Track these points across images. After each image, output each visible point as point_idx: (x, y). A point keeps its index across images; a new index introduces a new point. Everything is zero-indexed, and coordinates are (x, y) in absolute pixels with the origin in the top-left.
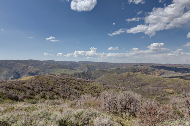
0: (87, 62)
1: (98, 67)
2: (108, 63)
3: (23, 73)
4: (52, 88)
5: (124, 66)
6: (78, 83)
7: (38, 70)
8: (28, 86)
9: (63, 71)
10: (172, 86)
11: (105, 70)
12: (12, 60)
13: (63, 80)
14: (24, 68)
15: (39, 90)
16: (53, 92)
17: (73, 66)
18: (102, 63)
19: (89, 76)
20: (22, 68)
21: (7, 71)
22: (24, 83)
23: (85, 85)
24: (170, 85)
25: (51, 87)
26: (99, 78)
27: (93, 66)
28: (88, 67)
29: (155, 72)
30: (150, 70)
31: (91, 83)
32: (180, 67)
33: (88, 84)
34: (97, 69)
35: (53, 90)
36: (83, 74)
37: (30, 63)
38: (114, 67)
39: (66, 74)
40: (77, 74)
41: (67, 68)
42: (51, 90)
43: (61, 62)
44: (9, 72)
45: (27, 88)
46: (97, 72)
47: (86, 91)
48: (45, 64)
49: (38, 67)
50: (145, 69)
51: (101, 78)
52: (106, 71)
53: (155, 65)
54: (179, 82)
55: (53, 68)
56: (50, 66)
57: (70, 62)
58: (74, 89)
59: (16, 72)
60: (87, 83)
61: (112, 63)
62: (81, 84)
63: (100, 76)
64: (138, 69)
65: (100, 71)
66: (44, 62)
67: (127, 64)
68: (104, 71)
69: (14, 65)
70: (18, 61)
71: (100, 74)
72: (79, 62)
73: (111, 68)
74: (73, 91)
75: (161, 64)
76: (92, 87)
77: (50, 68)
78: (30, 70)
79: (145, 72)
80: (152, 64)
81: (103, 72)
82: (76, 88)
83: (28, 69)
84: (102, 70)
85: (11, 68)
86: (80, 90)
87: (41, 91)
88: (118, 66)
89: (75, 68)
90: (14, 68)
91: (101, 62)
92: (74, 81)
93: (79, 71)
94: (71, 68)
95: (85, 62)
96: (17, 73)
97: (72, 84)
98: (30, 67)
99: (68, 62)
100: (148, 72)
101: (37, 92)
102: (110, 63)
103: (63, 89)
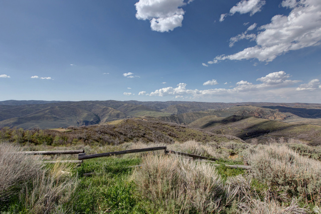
0: (176, 102)
1: (191, 108)
2: (204, 103)
4: (144, 134)
5: (228, 107)
6: (171, 128)
7: (119, 112)
8: (120, 131)
9: (147, 113)
10: (304, 135)
11: (201, 112)
12: (91, 101)
13: (154, 125)
14: (104, 110)
15: (132, 136)
16: (146, 139)
17: (159, 107)
18: (197, 103)
19: (179, 120)
20: (101, 110)
21: (86, 114)
22: (115, 128)
23: (180, 131)
24: (301, 135)
25: (143, 132)
26: (193, 123)
27: (185, 107)
28: (178, 109)
29: (275, 115)
30: (267, 112)
31: (187, 129)
32: (318, 108)
33: (184, 129)
34: (190, 111)
35: (146, 136)
36: (173, 118)
37: (109, 104)
38: (213, 108)
39: (152, 118)
40: (164, 117)
41: (152, 110)
42: (143, 136)
43: (145, 102)
44: (88, 115)
45: (119, 133)
46: (190, 115)
47: (182, 139)
48: (126, 105)
49: (119, 108)
50: (259, 110)
51: (195, 122)
52: (203, 114)
53: (276, 105)
54: (317, 130)
55: (136, 110)
56: (132, 108)
57: (155, 102)
58: (168, 136)
59: (95, 115)
60: (182, 129)
61: (210, 103)
62: (175, 130)
63: (194, 120)
64: (249, 111)
65: (194, 113)
66: (125, 102)
67: (231, 104)
68: (199, 113)
69: (93, 107)
70: (97, 102)
71: (195, 118)
72: (167, 102)
73: (209, 110)
74: (168, 138)
75: (285, 104)
76: (189, 134)
77: (132, 110)
78: (110, 112)
79: (260, 115)
80: (271, 103)
81: (198, 115)
82: (170, 135)
83: (108, 111)
84: (197, 112)
85: (90, 110)
86: (175, 137)
87: (134, 137)
88: (219, 107)
89: (162, 110)
90: (93, 110)
91: (195, 102)
92: (166, 126)
93: (167, 114)
94: (157, 110)
95: (174, 102)
96: (97, 116)
97: (165, 129)
98: (110, 108)
99: (153, 103)
100: (264, 115)
101: (130, 138)
102: (208, 103)
103: (157, 136)
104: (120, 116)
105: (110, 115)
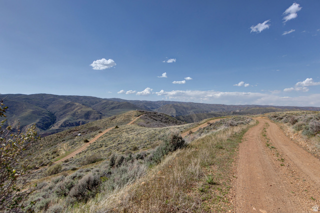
1: (192, 109)
3: (62, 115)
7: (90, 109)
14: (66, 106)
17: (149, 107)
20: (63, 106)
27: (184, 108)
28: (176, 109)
46: (203, 117)
49: (93, 106)
55: (118, 108)
56: (113, 106)
57: (143, 101)
59: (51, 113)
65: (208, 115)
68: (215, 115)
69: (53, 102)
72: (158, 102)
77: (113, 108)
78: (76, 109)
83: (73, 108)
85: (45, 106)
89: (154, 110)
90: (50, 107)
98: (77, 104)
99: (141, 102)
104: (92, 117)
105: (74, 115)
